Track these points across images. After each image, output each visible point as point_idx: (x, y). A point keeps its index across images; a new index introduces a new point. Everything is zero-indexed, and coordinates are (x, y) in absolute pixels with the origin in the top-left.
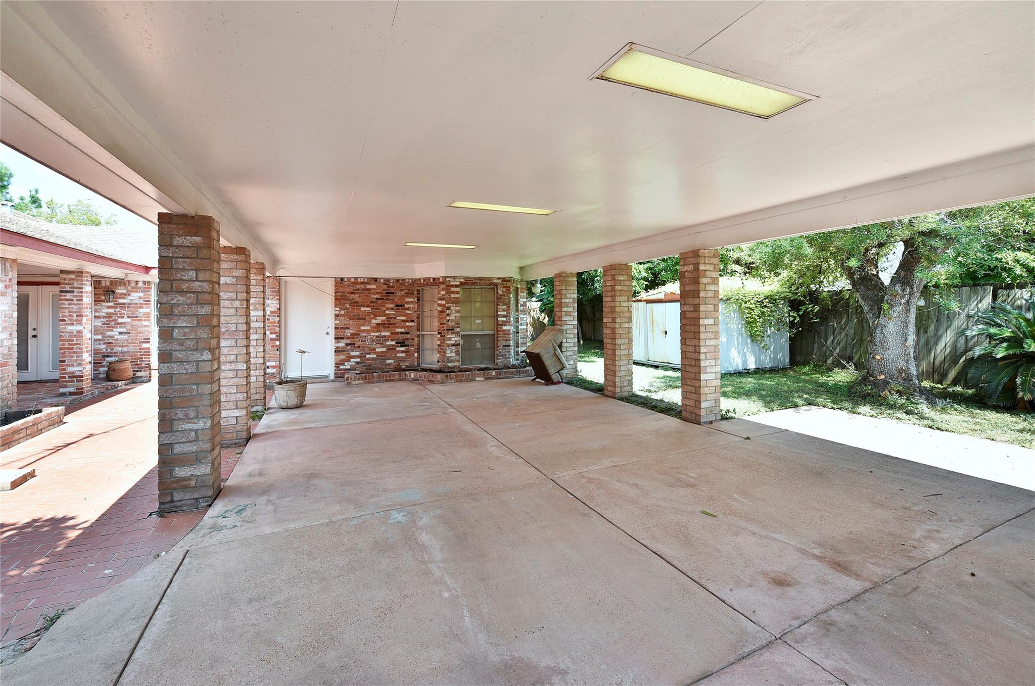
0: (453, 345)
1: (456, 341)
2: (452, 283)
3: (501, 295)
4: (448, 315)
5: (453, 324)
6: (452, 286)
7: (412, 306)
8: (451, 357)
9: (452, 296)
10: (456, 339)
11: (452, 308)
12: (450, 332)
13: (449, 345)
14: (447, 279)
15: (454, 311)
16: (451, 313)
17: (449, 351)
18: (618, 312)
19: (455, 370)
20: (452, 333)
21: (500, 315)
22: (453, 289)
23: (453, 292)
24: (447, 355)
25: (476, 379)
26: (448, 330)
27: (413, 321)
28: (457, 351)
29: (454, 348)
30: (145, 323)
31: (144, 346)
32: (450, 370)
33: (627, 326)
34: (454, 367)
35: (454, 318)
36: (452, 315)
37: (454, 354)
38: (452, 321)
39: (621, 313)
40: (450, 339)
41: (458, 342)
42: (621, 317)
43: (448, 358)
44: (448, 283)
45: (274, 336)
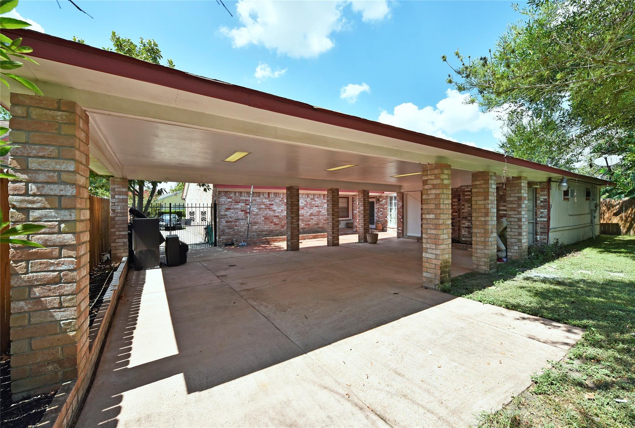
0: (466, 227)
1: (468, 225)
2: (466, 190)
3: (502, 195)
4: (463, 209)
5: (466, 214)
6: (466, 191)
7: (456, 203)
8: (465, 234)
9: (466, 197)
10: (468, 224)
11: (466, 205)
12: (464, 219)
13: (463, 227)
14: (463, 188)
15: (467, 207)
16: (465, 208)
17: (464, 231)
18: (475, 208)
19: (468, 243)
20: (465, 220)
21: (501, 209)
22: (466, 193)
23: (467, 195)
24: (462, 233)
25: (468, 249)
26: (463, 218)
27: (456, 212)
28: (469, 232)
29: (467, 229)
30: (386, 211)
31: (386, 219)
32: (464, 242)
33: (483, 219)
34: (467, 241)
35: (467, 211)
36: (465, 209)
37: (467, 233)
38: (466, 213)
39: (477, 210)
40: (464, 224)
41: (470, 226)
42: (477, 212)
43: (463, 235)
44: (463, 190)
45: (400, 217)
